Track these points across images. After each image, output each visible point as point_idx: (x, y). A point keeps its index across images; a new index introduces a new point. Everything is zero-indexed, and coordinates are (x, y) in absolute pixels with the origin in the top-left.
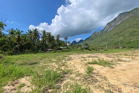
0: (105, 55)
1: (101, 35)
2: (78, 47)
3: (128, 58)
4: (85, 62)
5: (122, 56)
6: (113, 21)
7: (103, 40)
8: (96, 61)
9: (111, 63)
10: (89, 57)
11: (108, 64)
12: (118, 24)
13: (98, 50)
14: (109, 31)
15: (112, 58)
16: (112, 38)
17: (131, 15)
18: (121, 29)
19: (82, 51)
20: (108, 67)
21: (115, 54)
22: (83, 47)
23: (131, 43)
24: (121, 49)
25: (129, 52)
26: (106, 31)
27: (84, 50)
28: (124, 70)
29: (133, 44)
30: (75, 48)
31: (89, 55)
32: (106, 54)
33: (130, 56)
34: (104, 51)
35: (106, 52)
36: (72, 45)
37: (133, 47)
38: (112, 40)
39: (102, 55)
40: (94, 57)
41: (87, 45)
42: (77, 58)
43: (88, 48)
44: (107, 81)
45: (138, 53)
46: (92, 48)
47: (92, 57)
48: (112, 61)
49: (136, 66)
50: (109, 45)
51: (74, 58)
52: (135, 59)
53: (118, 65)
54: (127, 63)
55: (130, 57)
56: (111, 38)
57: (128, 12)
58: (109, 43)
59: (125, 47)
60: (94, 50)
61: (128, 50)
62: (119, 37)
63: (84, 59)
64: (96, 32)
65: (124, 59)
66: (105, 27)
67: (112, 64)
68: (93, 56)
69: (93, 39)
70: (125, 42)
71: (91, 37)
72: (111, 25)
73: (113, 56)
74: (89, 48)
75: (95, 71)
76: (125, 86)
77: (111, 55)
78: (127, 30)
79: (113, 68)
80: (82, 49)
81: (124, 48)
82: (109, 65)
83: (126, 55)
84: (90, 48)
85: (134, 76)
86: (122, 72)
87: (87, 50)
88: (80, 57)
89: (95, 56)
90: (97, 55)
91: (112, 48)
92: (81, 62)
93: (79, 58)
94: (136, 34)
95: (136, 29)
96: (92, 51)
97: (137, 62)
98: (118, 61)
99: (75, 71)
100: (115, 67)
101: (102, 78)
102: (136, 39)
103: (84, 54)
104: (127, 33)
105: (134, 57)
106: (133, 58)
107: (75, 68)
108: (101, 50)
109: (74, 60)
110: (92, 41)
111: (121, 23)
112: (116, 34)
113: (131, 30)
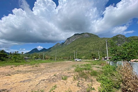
14: (67, 44)
17: (81, 36)
18: (75, 44)
38: (68, 51)
57: (80, 34)
62: (73, 50)
64: (59, 44)
66: (66, 41)
72: (69, 40)
94: (82, 49)
95: (82, 46)
102: (82, 53)
104: (77, 48)
111: (75, 40)
112: (71, 48)
113: (80, 46)
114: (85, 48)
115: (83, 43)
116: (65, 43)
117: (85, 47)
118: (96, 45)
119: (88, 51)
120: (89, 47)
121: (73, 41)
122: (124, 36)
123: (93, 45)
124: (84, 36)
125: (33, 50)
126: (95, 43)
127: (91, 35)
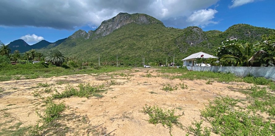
0: (95, 76)
1: (91, 39)
2: (30, 59)
3: (123, 79)
4: (46, 95)
5: (117, 77)
6: (110, 20)
7: (94, 50)
8: (74, 90)
9: (100, 89)
10: (61, 82)
11: (96, 91)
12: (117, 28)
13: (84, 68)
14: (104, 35)
15: (104, 81)
16: (109, 48)
17: (132, 21)
18: (120, 36)
19: (45, 69)
20: (94, 97)
21: (109, 73)
22: (47, 58)
23: (129, 59)
24: (118, 66)
25: (126, 71)
26: (100, 34)
27: (50, 67)
28: (115, 97)
29: (131, 60)
30: (19, 60)
31: (62, 78)
32: (97, 74)
33: (126, 76)
34: (95, 70)
35: (98, 71)
36: (10, 51)
37: (131, 64)
38: (108, 51)
39: (90, 76)
40: (73, 81)
41: (59, 55)
42: (22, 88)
43: (61, 63)
44: (88, 122)
45: (134, 72)
46: (72, 64)
47: (68, 82)
48: (103, 86)
49: (129, 89)
50: (103, 59)
51: (11, 91)
52: (130, 80)
53: (109, 91)
54: (120, 86)
55: (126, 78)
56: (106, 49)
57: (130, 15)
58: (104, 56)
59: (123, 64)
60: (76, 67)
61: (126, 68)
62: (117, 48)
63: (45, 88)
64: (82, 32)
65: (118, 81)
66: (99, 28)
67: (102, 91)
68: (71, 79)
69: (74, 45)
70: (123, 57)
71: (69, 38)
72: (108, 26)
73: (106, 77)
74: (64, 63)
75: (67, 112)
76: (112, 121)
77: (103, 77)
78: (126, 40)
79: (101, 97)
80: (46, 66)
81: (122, 66)
82: (97, 94)
83: (122, 75)
84: (68, 64)
85: (125, 102)
86: (112, 101)
87: (60, 67)
88: (35, 86)
89: (75, 79)
90: (81, 77)
91: (108, 64)
92: (33, 98)
93: (29, 89)
94: (135, 47)
95: (135, 42)
96: (71, 70)
97: (131, 83)
98: (111, 85)
99: (7, 127)
100: (106, 95)
101: (79, 120)
102: (134, 55)
103: (47, 77)
104: (126, 45)
105: (129, 77)
106: (128, 79)
107: (9, 119)
108: (89, 68)
109: (11, 96)
110: (74, 48)
111: (121, 28)
112: (113, 44)
113: (130, 41)
114: (140, 46)
115: (137, 35)
116: (98, 32)
117: (140, 44)
118: (158, 41)
119: (144, 51)
120: (147, 44)
121: (116, 30)
122: (201, 30)
123: (154, 42)
124: (138, 21)
125: (11, 43)
126: (157, 37)
127: (151, 20)
